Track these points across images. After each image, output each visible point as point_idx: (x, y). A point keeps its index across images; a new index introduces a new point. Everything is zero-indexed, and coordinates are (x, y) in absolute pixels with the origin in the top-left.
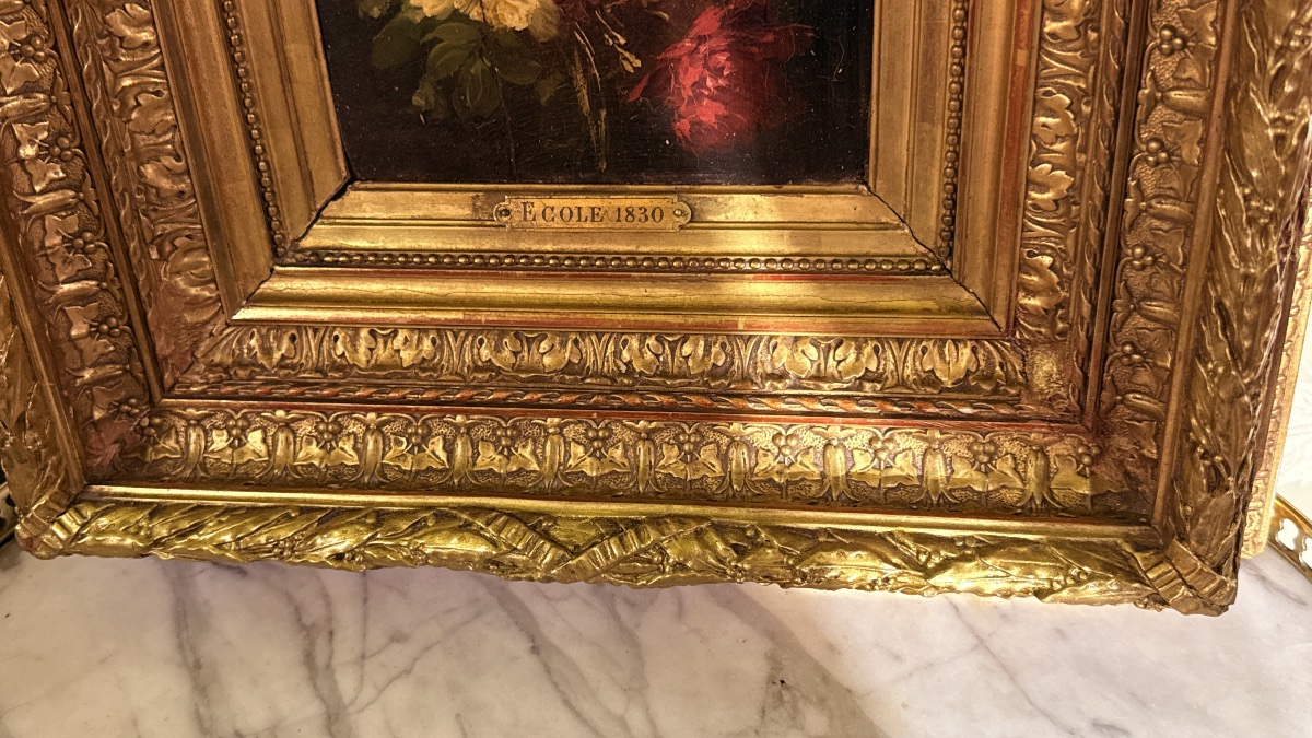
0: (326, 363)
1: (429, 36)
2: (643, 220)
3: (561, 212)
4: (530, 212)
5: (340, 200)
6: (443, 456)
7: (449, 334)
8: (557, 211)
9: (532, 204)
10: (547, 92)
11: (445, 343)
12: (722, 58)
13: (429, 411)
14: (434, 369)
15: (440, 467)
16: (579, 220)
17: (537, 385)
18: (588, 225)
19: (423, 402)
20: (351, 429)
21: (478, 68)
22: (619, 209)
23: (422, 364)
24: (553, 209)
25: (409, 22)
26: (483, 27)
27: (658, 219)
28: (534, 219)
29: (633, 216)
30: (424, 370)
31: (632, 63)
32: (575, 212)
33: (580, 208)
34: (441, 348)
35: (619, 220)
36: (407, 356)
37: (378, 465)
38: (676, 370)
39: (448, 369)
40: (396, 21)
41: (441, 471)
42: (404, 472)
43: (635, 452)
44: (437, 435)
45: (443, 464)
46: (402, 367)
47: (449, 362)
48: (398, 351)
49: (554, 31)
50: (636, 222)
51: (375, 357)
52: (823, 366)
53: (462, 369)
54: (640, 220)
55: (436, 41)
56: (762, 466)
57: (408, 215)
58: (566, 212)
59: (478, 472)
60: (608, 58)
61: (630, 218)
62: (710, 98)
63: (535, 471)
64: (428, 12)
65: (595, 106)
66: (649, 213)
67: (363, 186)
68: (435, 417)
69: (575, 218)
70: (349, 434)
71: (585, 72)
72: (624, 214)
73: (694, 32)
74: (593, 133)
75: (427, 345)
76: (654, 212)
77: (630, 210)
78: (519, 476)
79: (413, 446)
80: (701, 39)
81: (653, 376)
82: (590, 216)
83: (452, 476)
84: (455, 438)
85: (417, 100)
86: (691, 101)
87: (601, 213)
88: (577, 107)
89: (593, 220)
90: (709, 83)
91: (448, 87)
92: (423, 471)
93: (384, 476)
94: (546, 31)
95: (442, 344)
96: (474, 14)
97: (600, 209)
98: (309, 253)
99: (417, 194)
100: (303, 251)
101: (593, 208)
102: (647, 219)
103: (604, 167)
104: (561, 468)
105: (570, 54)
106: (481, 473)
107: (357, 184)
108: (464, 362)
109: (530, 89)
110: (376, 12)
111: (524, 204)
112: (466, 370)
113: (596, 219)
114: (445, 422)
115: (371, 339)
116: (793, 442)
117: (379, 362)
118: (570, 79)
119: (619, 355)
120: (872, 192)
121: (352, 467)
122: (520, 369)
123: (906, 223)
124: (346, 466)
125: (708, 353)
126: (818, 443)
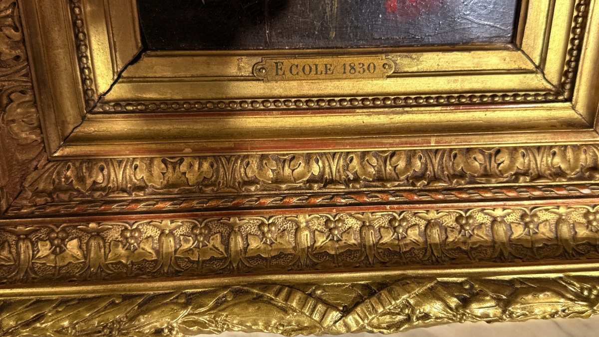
0: (129, 185)
2: (362, 72)
3: (304, 69)
4: (281, 69)
5: (135, 65)
6: (222, 248)
7: (223, 160)
8: (300, 68)
9: (282, 63)
11: (221, 166)
13: (212, 216)
14: (213, 184)
15: (220, 256)
16: (317, 73)
17: (290, 192)
19: (206, 209)
20: (149, 233)
22: (344, 64)
23: (204, 182)
24: (297, 66)
27: (372, 71)
28: (284, 74)
29: (354, 69)
30: (207, 186)
32: (314, 68)
33: (316, 65)
34: (217, 171)
35: (345, 73)
36: (191, 177)
37: (173, 258)
38: (388, 176)
39: (223, 184)
41: (222, 259)
42: (193, 262)
43: (361, 235)
44: (215, 233)
45: (222, 254)
46: (188, 185)
47: (223, 179)
48: (184, 173)
50: (356, 73)
51: (166, 178)
52: (488, 167)
53: (234, 184)
54: (359, 72)
56: (451, 239)
57: (188, 74)
58: (307, 68)
59: (249, 257)
61: (353, 71)
63: (291, 254)
66: (365, 67)
67: (153, 53)
68: (214, 220)
69: (313, 72)
70: (147, 238)
72: (348, 68)
75: (206, 165)
76: (369, 66)
77: (353, 65)
78: (280, 258)
79: (198, 242)
81: (373, 181)
82: (324, 70)
84: (229, 235)
87: (332, 68)
89: (326, 73)
92: (208, 261)
93: (179, 266)
95: (218, 167)
97: (331, 65)
98: (113, 104)
99: (195, 58)
100: (108, 102)
101: (326, 65)
102: (364, 71)
103: (334, 36)
104: (310, 250)
106: (252, 258)
107: (149, 52)
108: (235, 179)
111: (276, 63)
112: (237, 184)
113: (329, 72)
114: (221, 223)
115: (163, 166)
116: (471, 221)
117: (170, 182)
119: (346, 167)
120: (518, 48)
121: (152, 261)
122: (278, 181)
123: (540, 68)
124: (147, 261)
125: (409, 163)
126: (487, 220)
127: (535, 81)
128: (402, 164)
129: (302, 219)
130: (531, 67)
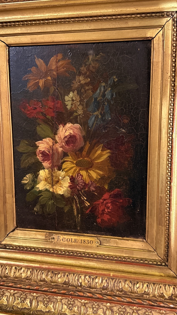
0: (3, 275)
1: (40, 194)
2: (88, 243)
3: (67, 239)
4: (59, 239)
5: (13, 232)
6: (29, 305)
7: (35, 270)
8: (66, 239)
9: (60, 237)
10: (66, 209)
11: (34, 272)
12: (109, 205)
13: (27, 291)
14: (30, 280)
15: (28, 308)
16: (71, 242)
17: (56, 287)
18: (74, 243)
19: (26, 289)
20: (7, 294)
21: (51, 202)
22: (82, 240)
23: (27, 278)
24: (65, 238)
25: (36, 191)
26: (53, 193)
27: (91, 243)
28: (60, 241)
29: (85, 242)
30: (27, 280)
31: (87, 204)
32: (71, 240)
33: (72, 239)
34: (32, 274)
35: (81, 243)
36: (24, 275)
37: (12, 305)
38: (93, 286)
39: (33, 280)
40: (32, 191)
41: (28, 309)
42: (18, 308)
43: (80, 309)
44: (28, 298)
45: (29, 307)
46: (22, 278)
47: (34, 278)
48: (21, 274)
49: (69, 195)
50: (86, 244)
51: (15, 274)
52: (133, 289)
53: (37, 280)
54: (87, 243)
55: (42, 195)
57: (29, 237)
58: (68, 240)
59: (38, 310)
60: (82, 202)
61: (84, 243)
62: (106, 214)
63: (53, 312)
64: (40, 189)
65: (78, 213)
66: (89, 242)
67: (19, 229)
68: (29, 293)
69: (70, 241)
70: (6, 296)
71: (76, 205)
72: (83, 241)
73: (103, 198)
74: (77, 220)
75: (29, 273)
76: (90, 241)
77: (85, 240)
78: (49, 312)
79: (22, 301)
80: (105, 200)
81: (87, 287)
82: (74, 241)
83: (31, 311)
84: (33, 300)
85: (35, 209)
86: (101, 214)
87: (77, 241)
88: (74, 214)
89: (75, 242)
90: (106, 210)
91: (43, 206)
92: (23, 308)
93: (13, 309)
94: (67, 195)
95: (33, 273)
96: (51, 190)
97: (77, 239)
98: (3, 245)
99: (32, 232)
100: (2, 245)
101: (75, 239)
102: (89, 243)
103: (79, 229)
104: (60, 311)
105: (73, 201)
106: (39, 311)
107: (18, 228)
108: (38, 278)
109: (62, 208)
110: (28, 188)
111: (58, 237)
112: (38, 281)
113: (76, 242)
114: (31, 295)
115: (15, 270)
117: (16, 276)
118: (72, 207)
120: (147, 242)
121: (5, 305)
122: (52, 282)
124: (4, 304)
130: (153, 250)
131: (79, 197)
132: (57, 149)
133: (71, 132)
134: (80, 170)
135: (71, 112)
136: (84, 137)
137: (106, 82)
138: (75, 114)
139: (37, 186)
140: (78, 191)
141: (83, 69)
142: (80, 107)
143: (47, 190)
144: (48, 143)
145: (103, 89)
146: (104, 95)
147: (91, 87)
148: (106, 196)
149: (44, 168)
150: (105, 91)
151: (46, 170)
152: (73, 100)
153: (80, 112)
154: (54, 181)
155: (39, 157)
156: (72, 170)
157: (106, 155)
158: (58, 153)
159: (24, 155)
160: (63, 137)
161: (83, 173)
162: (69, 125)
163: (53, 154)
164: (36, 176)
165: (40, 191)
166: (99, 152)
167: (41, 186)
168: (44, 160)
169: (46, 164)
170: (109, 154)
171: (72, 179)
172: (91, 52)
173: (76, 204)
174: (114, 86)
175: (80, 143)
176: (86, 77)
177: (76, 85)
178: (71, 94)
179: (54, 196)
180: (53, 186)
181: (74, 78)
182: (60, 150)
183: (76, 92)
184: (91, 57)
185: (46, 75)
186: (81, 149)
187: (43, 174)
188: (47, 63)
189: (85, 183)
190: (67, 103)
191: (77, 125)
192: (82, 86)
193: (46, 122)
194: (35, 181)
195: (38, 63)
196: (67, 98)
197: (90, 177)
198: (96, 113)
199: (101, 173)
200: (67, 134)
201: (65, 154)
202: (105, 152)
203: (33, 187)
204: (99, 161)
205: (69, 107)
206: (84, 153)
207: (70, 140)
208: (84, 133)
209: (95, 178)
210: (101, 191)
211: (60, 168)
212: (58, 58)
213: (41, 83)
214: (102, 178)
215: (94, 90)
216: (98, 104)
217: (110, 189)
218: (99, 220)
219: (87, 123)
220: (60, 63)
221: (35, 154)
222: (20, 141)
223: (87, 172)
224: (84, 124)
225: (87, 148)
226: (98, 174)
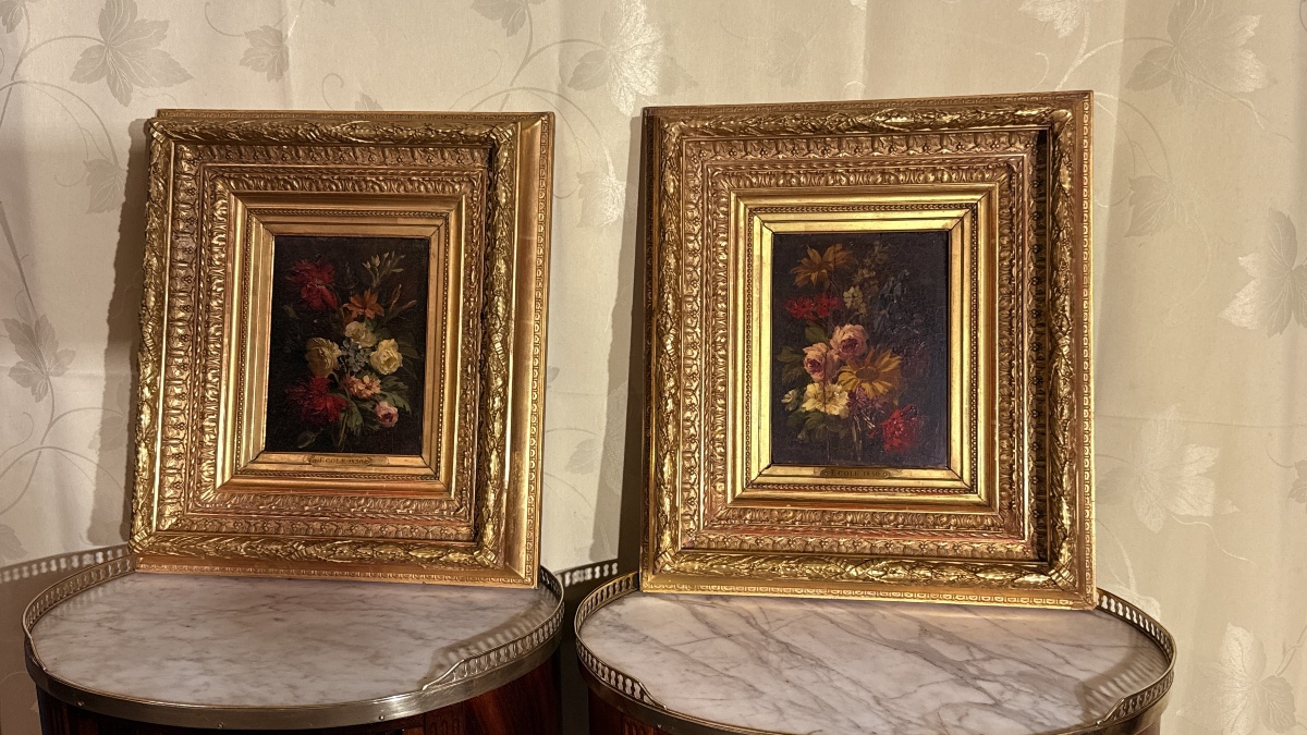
1: (807, 416)
2: (873, 475)
3: (845, 473)
4: (834, 473)
9: (835, 470)
10: (842, 434)
12: (901, 425)
21: (821, 427)
22: (864, 472)
23: (795, 520)
24: (842, 472)
25: (801, 412)
26: (825, 414)
27: (878, 476)
28: (836, 475)
29: (870, 474)
31: (872, 426)
32: (850, 474)
33: (851, 472)
36: (789, 518)
40: (796, 412)
49: (847, 416)
50: (870, 476)
55: (809, 418)
60: (864, 424)
62: (896, 437)
64: (808, 409)
65: (858, 441)
66: (875, 473)
71: (856, 428)
72: (866, 474)
73: (892, 417)
74: (857, 448)
77: (868, 472)
80: (894, 419)
82: (855, 474)
85: (799, 436)
86: (889, 439)
87: (859, 473)
88: (853, 440)
90: (896, 433)
91: (810, 433)
94: (844, 415)
96: (822, 410)
99: (795, 468)
101: (856, 472)
103: (860, 460)
105: (852, 423)
109: (837, 434)
110: (791, 409)
111: (832, 471)
113: (857, 475)
118: (851, 431)
119: (864, 518)
120: (950, 469)
122: (831, 521)
123: (961, 478)
125: (896, 519)
126: (935, 547)
127: (958, 484)
128: (892, 518)
129: (842, 541)
130: (957, 478)
131: (861, 419)
132: (832, 357)
133: (851, 334)
134: (862, 382)
135: (851, 311)
136: (868, 341)
137: (896, 276)
138: (857, 313)
139: (803, 406)
140: (860, 409)
141: (867, 261)
142: (863, 305)
143: (816, 410)
144: (819, 350)
145: (891, 284)
146: (891, 292)
147: (877, 282)
148: (896, 414)
149: (813, 382)
150: (894, 286)
151: (816, 384)
152: (854, 297)
153: (863, 311)
154: (826, 398)
155: (808, 368)
156: (851, 383)
157: (896, 362)
158: (833, 361)
159: (787, 366)
160: (839, 341)
161: (866, 386)
162: (848, 327)
163: (826, 363)
164: (802, 392)
165: (807, 412)
166: (886, 359)
167: (808, 406)
168: (814, 372)
169: (815, 376)
170: (899, 362)
171: (852, 395)
172: (877, 243)
173: (856, 426)
174: (904, 281)
175: (861, 348)
176: (870, 270)
177: (858, 279)
178: (852, 290)
179: (826, 418)
180: (825, 404)
181: (857, 272)
182: (836, 357)
183: (858, 288)
184: (877, 249)
185: (820, 268)
186: (864, 356)
187: (811, 389)
188: (822, 255)
189: (868, 399)
190: (846, 300)
191: (860, 327)
192: (865, 280)
193: (819, 323)
194: (800, 399)
195: (811, 255)
196: (846, 294)
197: (874, 390)
198: (883, 312)
199: (890, 385)
200: (846, 337)
201: (842, 363)
202: (893, 359)
203: (797, 408)
204: (886, 370)
205: (848, 305)
206: (867, 360)
207: (850, 344)
208: (867, 337)
209: (881, 391)
210: (889, 407)
211: (834, 381)
212: (837, 249)
213: (814, 277)
214: (891, 391)
215: (881, 285)
216: (885, 302)
217: (901, 406)
218: (887, 446)
219: (872, 325)
220: (838, 255)
221: (802, 364)
222: (781, 348)
223: (871, 384)
224: (868, 325)
225: (871, 354)
226: (886, 387)
